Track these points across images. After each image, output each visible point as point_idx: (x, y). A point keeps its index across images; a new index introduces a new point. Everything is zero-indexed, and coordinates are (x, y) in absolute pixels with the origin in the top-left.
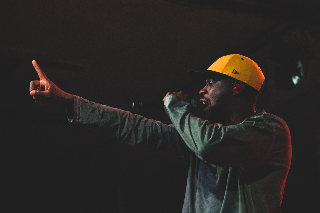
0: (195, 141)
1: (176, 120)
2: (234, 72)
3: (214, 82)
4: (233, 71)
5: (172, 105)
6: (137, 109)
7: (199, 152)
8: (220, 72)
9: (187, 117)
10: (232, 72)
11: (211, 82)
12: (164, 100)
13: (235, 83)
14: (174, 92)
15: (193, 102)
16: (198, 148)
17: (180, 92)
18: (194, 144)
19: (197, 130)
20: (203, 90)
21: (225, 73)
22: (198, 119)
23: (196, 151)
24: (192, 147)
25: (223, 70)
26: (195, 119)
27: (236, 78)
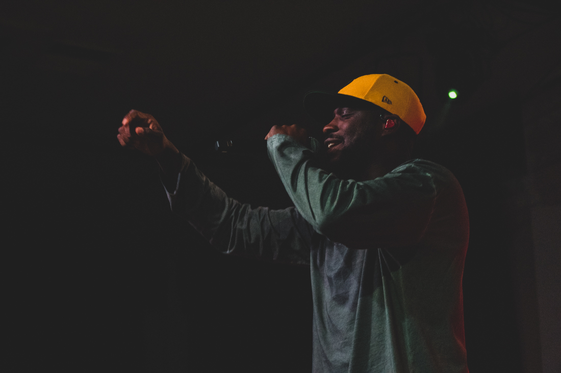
0: (312, 205)
1: (286, 169)
2: (385, 99)
4: (383, 98)
5: (281, 149)
6: (223, 152)
7: (317, 224)
8: (362, 97)
9: (304, 165)
10: (381, 100)
11: (345, 113)
12: (267, 138)
13: (385, 117)
14: (284, 126)
15: (314, 143)
16: (316, 217)
17: (293, 126)
18: (310, 210)
19: (316, 187)
20: (330, 126)
21: (370, 100)
22: (319, 170)
23: (312, 222)
24: (307, 215)
25: (367, 95)
26: (315, 170)
27: (388, 109)
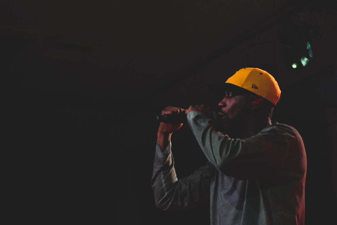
0: (215, 155)
1: (199, 132)
2: (253, 86)
3: (234, 95)
5: (195, 120)
7: (218, 165)
8: (240, 86)
9: (209, 130)
10: (252, 87)
11: (230, 95)
12: (187, 113)
13: (254, 98)
14: (197, 106)
15: (215, 115)
16: (217, 162)
17: (202, 105)
18: (213, 157)
19: (217, 144)
20: (222, 103)
21: (245, 87)
22: (219, 133)
23: (215, 164)
24: (212, 160)
25: (242, 84)
26: (216, 133)
27: (255, 93)
